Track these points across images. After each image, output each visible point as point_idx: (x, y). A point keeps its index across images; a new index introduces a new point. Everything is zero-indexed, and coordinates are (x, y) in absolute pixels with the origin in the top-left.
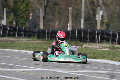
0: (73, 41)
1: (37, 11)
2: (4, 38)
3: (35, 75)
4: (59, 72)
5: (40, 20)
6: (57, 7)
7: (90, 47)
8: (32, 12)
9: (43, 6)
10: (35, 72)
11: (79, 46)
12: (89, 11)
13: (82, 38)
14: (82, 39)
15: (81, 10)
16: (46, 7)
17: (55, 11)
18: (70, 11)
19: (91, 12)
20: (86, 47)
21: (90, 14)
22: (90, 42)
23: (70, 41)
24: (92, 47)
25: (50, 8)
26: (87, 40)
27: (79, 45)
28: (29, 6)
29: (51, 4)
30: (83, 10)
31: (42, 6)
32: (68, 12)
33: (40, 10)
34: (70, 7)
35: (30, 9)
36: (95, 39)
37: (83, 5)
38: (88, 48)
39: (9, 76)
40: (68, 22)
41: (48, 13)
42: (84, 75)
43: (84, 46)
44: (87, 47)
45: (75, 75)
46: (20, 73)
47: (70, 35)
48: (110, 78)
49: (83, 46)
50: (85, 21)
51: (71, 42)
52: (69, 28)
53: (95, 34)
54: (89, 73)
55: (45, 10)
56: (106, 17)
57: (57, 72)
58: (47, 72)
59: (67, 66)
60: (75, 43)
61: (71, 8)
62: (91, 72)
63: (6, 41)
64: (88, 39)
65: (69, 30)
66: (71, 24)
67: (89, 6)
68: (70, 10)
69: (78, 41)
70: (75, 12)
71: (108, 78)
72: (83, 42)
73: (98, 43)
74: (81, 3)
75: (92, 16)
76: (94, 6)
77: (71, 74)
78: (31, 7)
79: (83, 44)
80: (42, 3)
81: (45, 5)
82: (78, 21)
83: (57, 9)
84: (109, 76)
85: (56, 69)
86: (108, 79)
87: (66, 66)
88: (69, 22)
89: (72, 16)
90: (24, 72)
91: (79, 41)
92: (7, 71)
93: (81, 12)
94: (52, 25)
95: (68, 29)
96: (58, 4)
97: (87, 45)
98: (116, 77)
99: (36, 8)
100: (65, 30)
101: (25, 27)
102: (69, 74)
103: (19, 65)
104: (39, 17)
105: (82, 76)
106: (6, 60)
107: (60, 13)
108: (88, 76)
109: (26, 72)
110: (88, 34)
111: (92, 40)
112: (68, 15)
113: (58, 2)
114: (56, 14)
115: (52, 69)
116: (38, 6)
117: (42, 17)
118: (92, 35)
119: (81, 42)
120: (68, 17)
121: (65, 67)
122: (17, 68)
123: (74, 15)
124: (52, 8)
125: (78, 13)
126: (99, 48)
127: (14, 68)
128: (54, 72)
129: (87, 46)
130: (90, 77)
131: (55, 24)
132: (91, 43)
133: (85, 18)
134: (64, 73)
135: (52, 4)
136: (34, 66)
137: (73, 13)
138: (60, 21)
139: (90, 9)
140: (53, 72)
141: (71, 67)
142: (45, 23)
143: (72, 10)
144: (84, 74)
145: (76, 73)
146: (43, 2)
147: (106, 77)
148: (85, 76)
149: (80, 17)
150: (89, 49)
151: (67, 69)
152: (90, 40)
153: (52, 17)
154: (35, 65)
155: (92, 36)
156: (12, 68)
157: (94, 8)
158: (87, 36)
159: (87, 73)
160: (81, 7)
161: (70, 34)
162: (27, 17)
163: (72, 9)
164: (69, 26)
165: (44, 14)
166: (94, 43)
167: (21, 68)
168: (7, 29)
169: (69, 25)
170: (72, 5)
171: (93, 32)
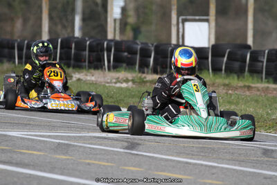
4: (10, 136)
7: (89, 80)
13: (70, 59)
14: (72, 62)
20: (79, 80)
21: (96, 4)
22: (90, 68)
24: (93, 78)
26: (84, 64)
36: (100, 60)
38: (85, 81)
42: (66, 142)
44: (81, 80)
45: (47, 141)
48: (127, 148)
49: (72, 77)
50: (84, 20)
53: (102, 50)
54: (80, 137)
56: (131, 13)
57: (5, 136)
59: (31, 123)
64: (85, 61)
71: (121, 148)
72: (74, 67)
73: (109, 69)
75: (100, 9)
77: (36, 140)
79: (75, 73)
82: (67, 20)
84: (126, 144)
86: (122, 150)
87: (28, 122)
91: (65, 64)
94: (8, 29)
97: (82, 74)
98: (141, 147)
105: (62, 143)
107: (25, 2)
108: (76, 144)
110: (85, 50)
111: (95, 63)
114: (16, 3)
118: (94, 51)
121: (26, 125)
126: (109, 81)
129: (82, 77)
130: (81, 146)
132: (93, 71)
133: (84, 13)
134: (22, 138)
138: (25, 21)
141: (40, 124)
144: (67, 140)
145: (49, 137)
147: (117, 148)
148: (70, 145)
149: (73, 11)
150: (87, 84)
151: (29, 129)
152: (89, 62)
155: (94, 54)
158: (84, 53)
159: (75, 137)
166: (100, 71)
171: (98, 44)
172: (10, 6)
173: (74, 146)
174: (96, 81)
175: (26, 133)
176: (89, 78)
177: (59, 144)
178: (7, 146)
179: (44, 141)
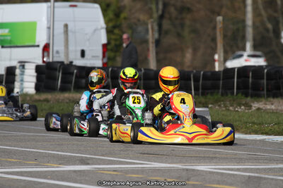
0: (229, 95)
1: (140, 29)
2: (66, 95)
3: (141, 178)
4: (198, 170)
5: (148, 50)
6: (189, 16)
7: (269, 109)
8: (130, 32)
9: (155, 16)
10: (142, 171)
11: (243, 107)
12: (263, 23)
13: (248, 88)
14: (250, 91)
15: (244, 21)
16: (161, 17)
17: (182, 25)
18: (219, 26)
19: (270, 26)
20: (258, 109)
21: (267, 30)
22: (268, 96)
23: (222, 95)
24: (273, 107)
25: (170, 19)
26: (262, 93)
27: (243, 105)
28: (122, 16)
29: (172, 10)
30: (249, 22)
31: (151, 17)
32: (215, 28)
33: (147, 24)
34: (219, 15)
35: (124, 25)
37: (249, 9)
38: (266, 110)
39: (81, 183)
40: (214, 51)
41: (167, 33)
42: (256, 175)
43: (255, 105)
44: (262, 109)
45: (236, 175)
46: (106, 174)
47: (221, 82)
49: (251, 106)
51: (222, 98)
52: (217, 64)
54: (270, 169)
55: (160, 26)
57: (193, 170)
58: (169, 170)
59: (217, 155)
60: (234, 101)
61: (220, 18)
62: (273, 167)
63: (70, 100)
64: (263, 90)
65: (217, 69)
66: (222, 55)
67: (263, 12)
68: (218, 23)
69: (240, 95)
70: (231, 26)
72: (252, 97)
74: (245, 6)
75: (271, 35)
76: (276, 11)
77: (226, 173)
78: (125, 18)
79: (253, 103)
80: (151, 9)
81: (160, 12)
83: (188, 22)
85: (191, 163)
87: (214, 156)
88: (218, 50)
89: (225, 36)
90: (115, 173)
91: (242, 94)
92: (75, 171)
93: (244, 27)
94: (178, 59)
95: (214, 67)
96: (189, 10)
97: (261, 103)
99: (139, 20)
100: (207, 70)
101: (113, 67)
102: (222, 174)
103: (103, 155)
104: (146, 41)
105: (252, 176)
106: (73, 144)
107: (194, 31)
108: (266, 176)
109: (121, 171)
110: (263, 79)
111: (274, 91)
112: (215, 34)
113: (189, 5)
114: (186, 33)
115: (180, 162)
116: (142, 17)
117: (153, 43)
118: (272, 79)
119: (247, 96)
120: (214, 40)
121: (212, 158)
122: (99, 164)
123: (229, 34)
124: (176, 19)
125: (238, 30)
127: (92, 164)
128: (187, 170)
129: (261, 107)
130: (272, 179)
131: (183, 56)
132: (272, 99)
133: (254, 40)
134: (210, 172)
135: (176, 9)
136: (138, 158)
137: (225, 29)
138: (195, 50)
139: (265, 19)
140: (183, 169)
141: (226, 156)
142: (161, 56)
143: (223, 23)
144: (257, 173)
145: (238, 170)
146: (154, 7)
148: (261, 178)
150: (268, 113)
151: (216, 163)
152: (268, 90)
153: (176, 41)
154: (142, 155)
155: (273, 82)
156: (88, 164)
157: (276, 15)
158: (262, 81)
159: (265, 169)
160: (245, 13)
161: (220, 80)
162: (118, 43)
163: (223, 20)
164: (218, 61)
165: (156, 36)
166: (279, 99)
167: (108, 164)
168: (73, 73)
169: (216, 57)
170: (224, 10)
171: (276, 72)
172: (179, 35)
173: (265, 179)
174: (277, 110)
175: (213, 167)
176: (268, 107)
177: (249, 177)
178: (197, 181)
179: (233, 175)
